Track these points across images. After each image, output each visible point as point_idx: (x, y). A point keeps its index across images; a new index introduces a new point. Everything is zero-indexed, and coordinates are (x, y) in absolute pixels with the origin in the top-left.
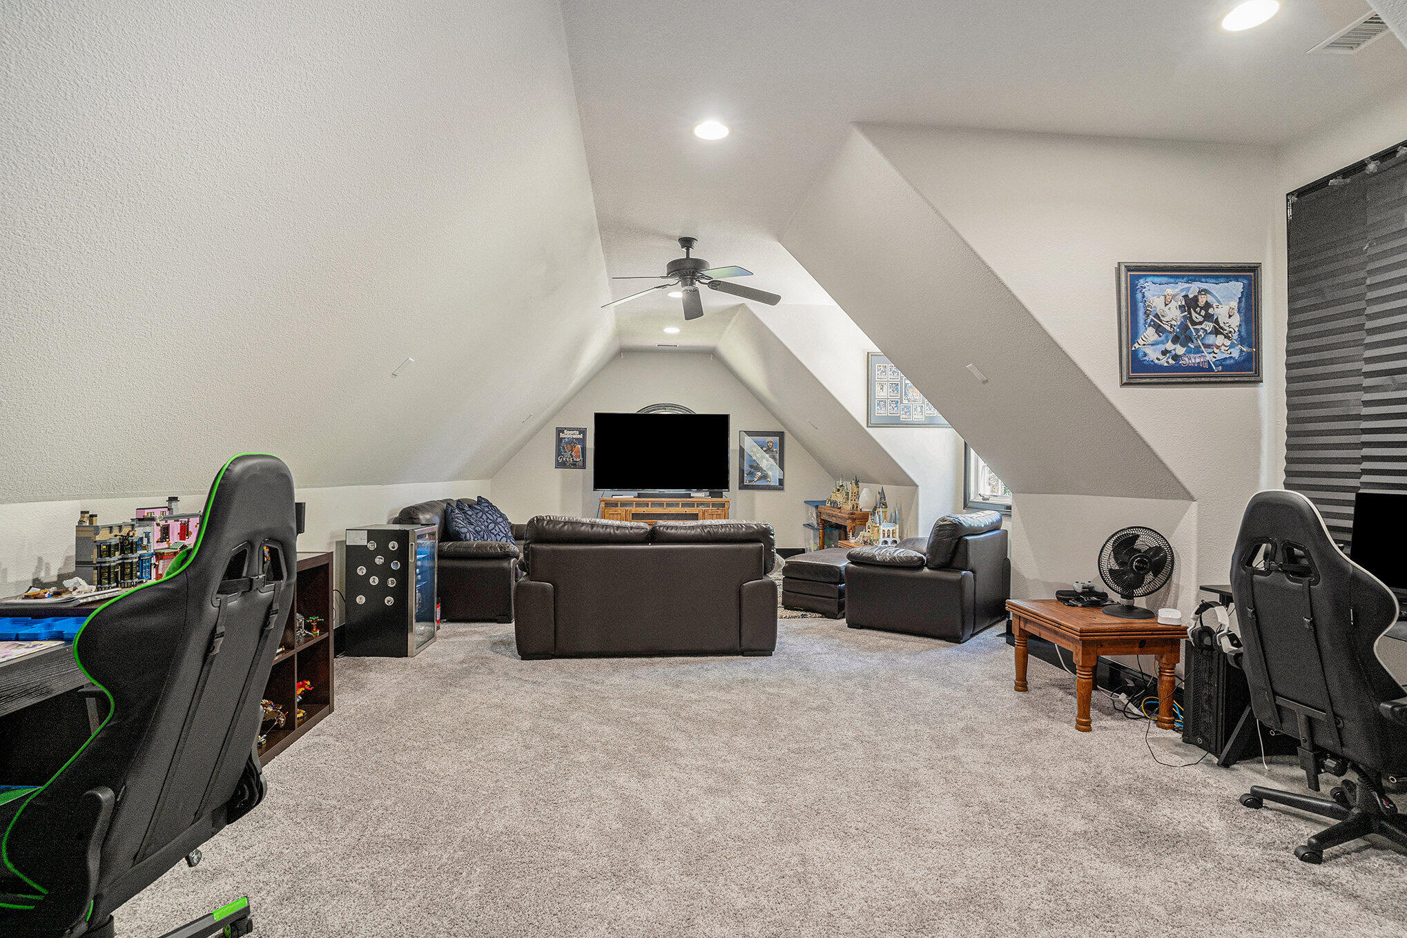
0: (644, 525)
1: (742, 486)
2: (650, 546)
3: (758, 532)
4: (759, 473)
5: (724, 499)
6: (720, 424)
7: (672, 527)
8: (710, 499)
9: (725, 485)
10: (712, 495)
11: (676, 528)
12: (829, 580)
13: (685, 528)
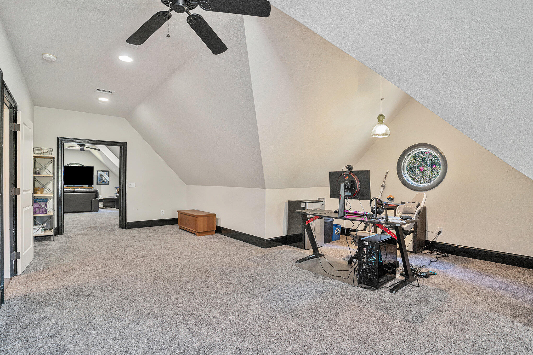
0: (73, 190)
1: (97, 184)
2: (73, 193)
3: (95, 191)
4: (102, 181)
5: (92, 187)
6: (91, 169)
7: (78, 190)
8: (88, 187)
9: (93, 184)
10: (89, 186)
11: (79, 190)
12: (113, 201)
13: (80, 190)
